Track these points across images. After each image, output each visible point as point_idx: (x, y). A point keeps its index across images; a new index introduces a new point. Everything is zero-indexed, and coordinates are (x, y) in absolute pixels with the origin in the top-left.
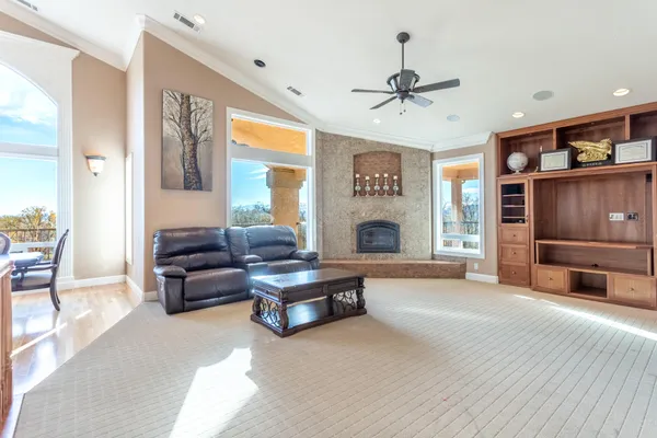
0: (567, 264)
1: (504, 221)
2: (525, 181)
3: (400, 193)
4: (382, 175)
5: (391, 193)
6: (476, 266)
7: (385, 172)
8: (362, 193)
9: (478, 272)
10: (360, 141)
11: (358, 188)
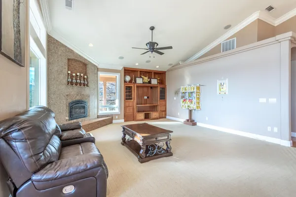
0: (144, 111)
1: (126, 99)
2: (133, 86)
3: (87, 86)
4: (80, 75)
5: (84, 85)
6: (117, 117)
7: (82, 73)
8: (72, 83)
9: (118, 119)
10: (72, 51)
11: (70, 80)
